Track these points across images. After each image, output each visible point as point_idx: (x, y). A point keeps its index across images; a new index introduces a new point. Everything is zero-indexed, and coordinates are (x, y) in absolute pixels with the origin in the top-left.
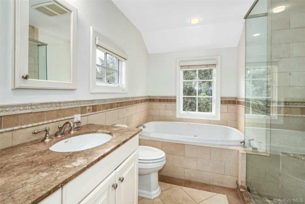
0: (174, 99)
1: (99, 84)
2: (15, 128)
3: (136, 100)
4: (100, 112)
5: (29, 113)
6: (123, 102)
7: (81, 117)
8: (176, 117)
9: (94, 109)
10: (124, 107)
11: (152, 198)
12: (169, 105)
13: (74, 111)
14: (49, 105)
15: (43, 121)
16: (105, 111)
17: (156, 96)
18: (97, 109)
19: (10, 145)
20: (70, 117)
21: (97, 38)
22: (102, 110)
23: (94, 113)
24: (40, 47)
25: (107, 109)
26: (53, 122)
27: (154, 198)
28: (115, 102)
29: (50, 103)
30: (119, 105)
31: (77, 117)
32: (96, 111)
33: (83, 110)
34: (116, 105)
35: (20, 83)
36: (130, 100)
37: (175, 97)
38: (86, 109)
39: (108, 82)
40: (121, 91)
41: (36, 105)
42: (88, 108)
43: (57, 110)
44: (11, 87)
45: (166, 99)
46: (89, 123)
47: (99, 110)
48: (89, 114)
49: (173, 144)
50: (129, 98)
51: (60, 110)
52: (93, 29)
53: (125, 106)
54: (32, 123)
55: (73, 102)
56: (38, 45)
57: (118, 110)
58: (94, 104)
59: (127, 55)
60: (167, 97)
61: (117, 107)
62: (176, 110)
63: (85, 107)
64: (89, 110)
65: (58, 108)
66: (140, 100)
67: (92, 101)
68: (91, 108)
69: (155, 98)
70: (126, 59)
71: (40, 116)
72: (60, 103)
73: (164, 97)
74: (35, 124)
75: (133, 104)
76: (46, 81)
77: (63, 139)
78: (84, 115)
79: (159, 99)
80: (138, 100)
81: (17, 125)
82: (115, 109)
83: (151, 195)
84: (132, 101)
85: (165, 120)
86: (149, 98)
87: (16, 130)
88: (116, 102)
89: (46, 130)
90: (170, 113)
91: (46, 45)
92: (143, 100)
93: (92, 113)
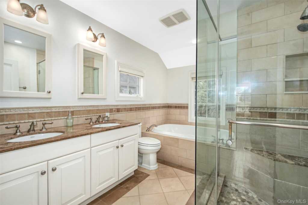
0: (187, 106)
1: (121, 95)
2: (79, 116)
3: (153, 106)
4: (122, 113)
5: (84, 110)
6: (141, 107)
7: (110, 114)
8: (188, 121)
9: (118, 110)
10: (141, 111)
11: (151, 169)
12: (183, 111)
13: (105, 111)
14: (93, 107)
15: (90, 114)
16: (126, 112)
17: (173, 104)
18: (120, 111)
19: (77, 124)
20: (104, 114)
21: (119, 66)
22: (124, 112)
23: (118, 113)
24: (95, 71)
25: (127, 111)
26: (94, 116)
27: (152, 170)
28: (133, 107)
29: (93, 106)
30: (137, 109)
31: (108, 114)
32: (119, 112)
33: (111, 111)
34: (135, 109)
35: (81, 96)
36: (147, 106)
37: (188, 104)
38: (113, 110)
39: (130, 93)
40: (139, 99)
41: (87, 106)
42: (114, 110)
43: (97, 110)
44: (77, 98)
45: (181, 106)
46: (114, 119)
47: (122, 111)
48: (115, 113)
49: (171, 138)
50: (145, 105)
51: (98, 109)
52: (117, 61)
53: (143, 110)
54: (85, 115)
55: (105, 106)
56: (94, 70)
57: (136, 113)
58: (118, 108)
59: (144, 73)
60: (181, 104)
61: (136, 110)
62: (188, 115)
63: (112, 109)
64: (115, 111)
65: (97, 109)
66: (158, 107)
67: (117, 106)
68: (116, 110)
69: (172, 105)
70: (142, 77)
71: (89, 112)
72: (98, 106)
73: (178, 104)
74: (87, 116)
75: (150, 109)
76: (98, 95)
77: (99, 124)
78: (112, 113)
79: (175, 106)
80: (156, 107)
81: (79, 115)
82: (133, 112)
83: (150, 168)
84: (150, 107)
85: (180, 124)
86: (167, 105)
87: (79, 117)
88: (135, 107)
89: (91, 119)
90: (183, 118)
91: (98, 69)
92: (161, 106)
93: (116, 113)
